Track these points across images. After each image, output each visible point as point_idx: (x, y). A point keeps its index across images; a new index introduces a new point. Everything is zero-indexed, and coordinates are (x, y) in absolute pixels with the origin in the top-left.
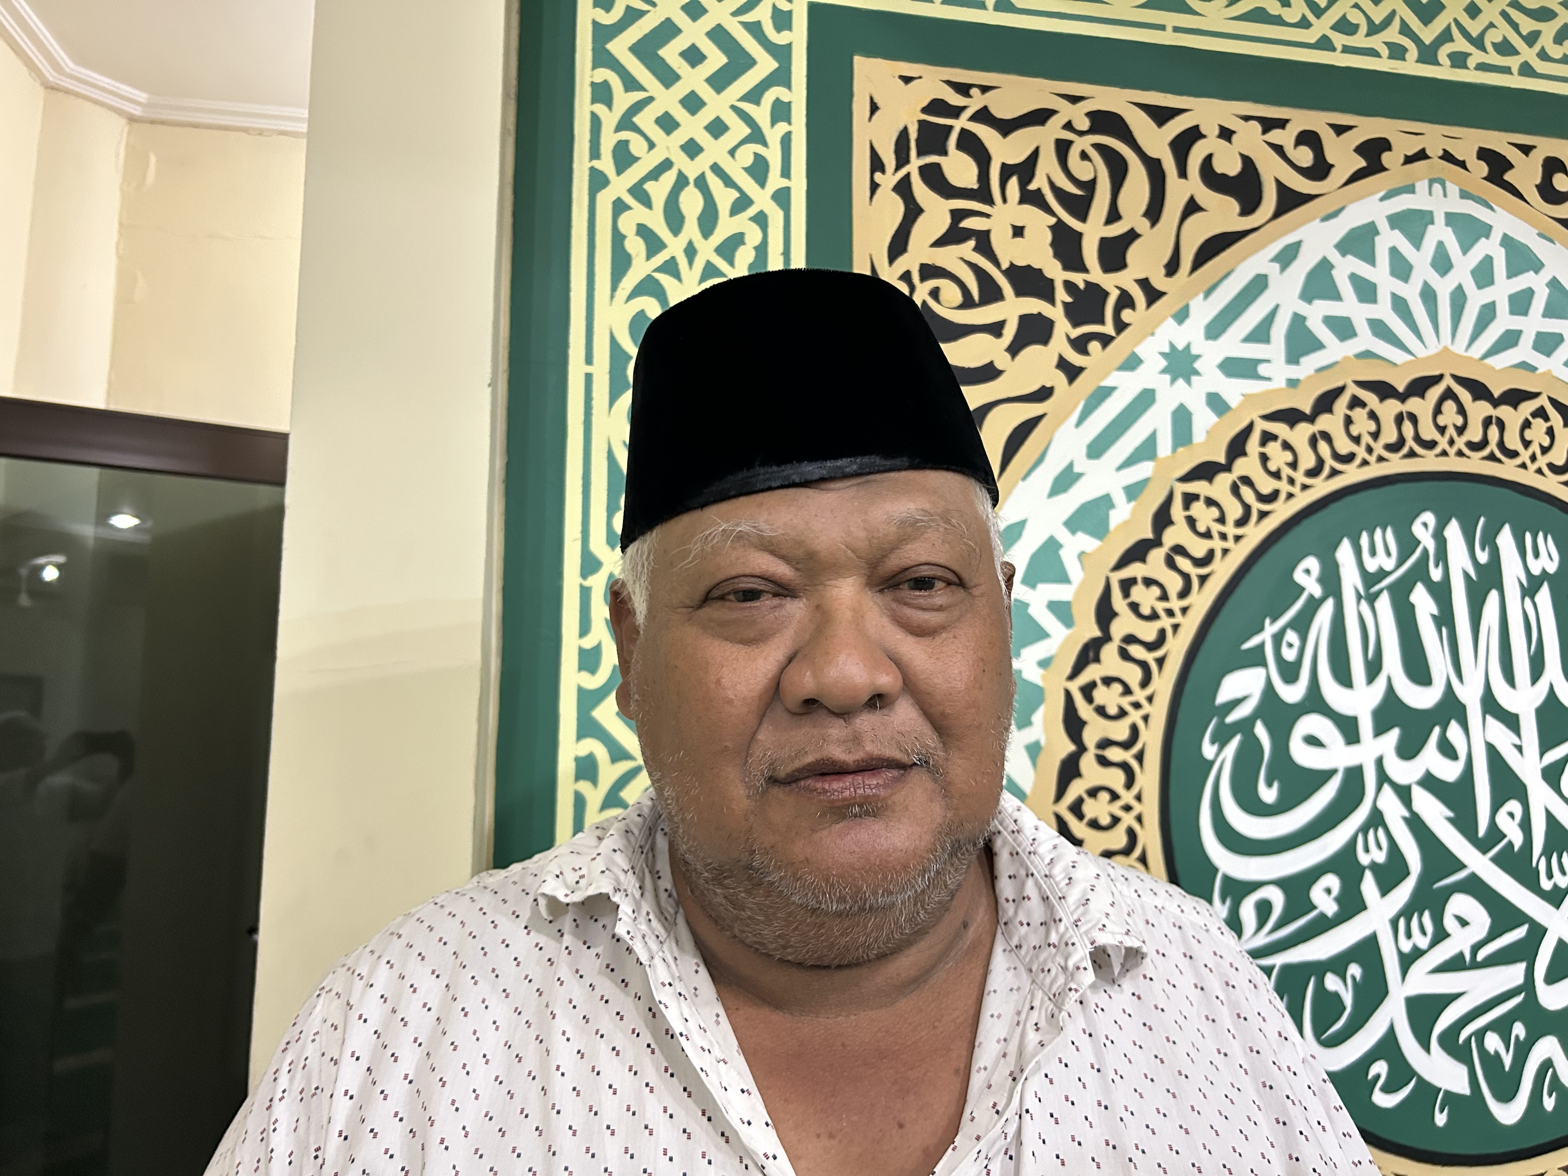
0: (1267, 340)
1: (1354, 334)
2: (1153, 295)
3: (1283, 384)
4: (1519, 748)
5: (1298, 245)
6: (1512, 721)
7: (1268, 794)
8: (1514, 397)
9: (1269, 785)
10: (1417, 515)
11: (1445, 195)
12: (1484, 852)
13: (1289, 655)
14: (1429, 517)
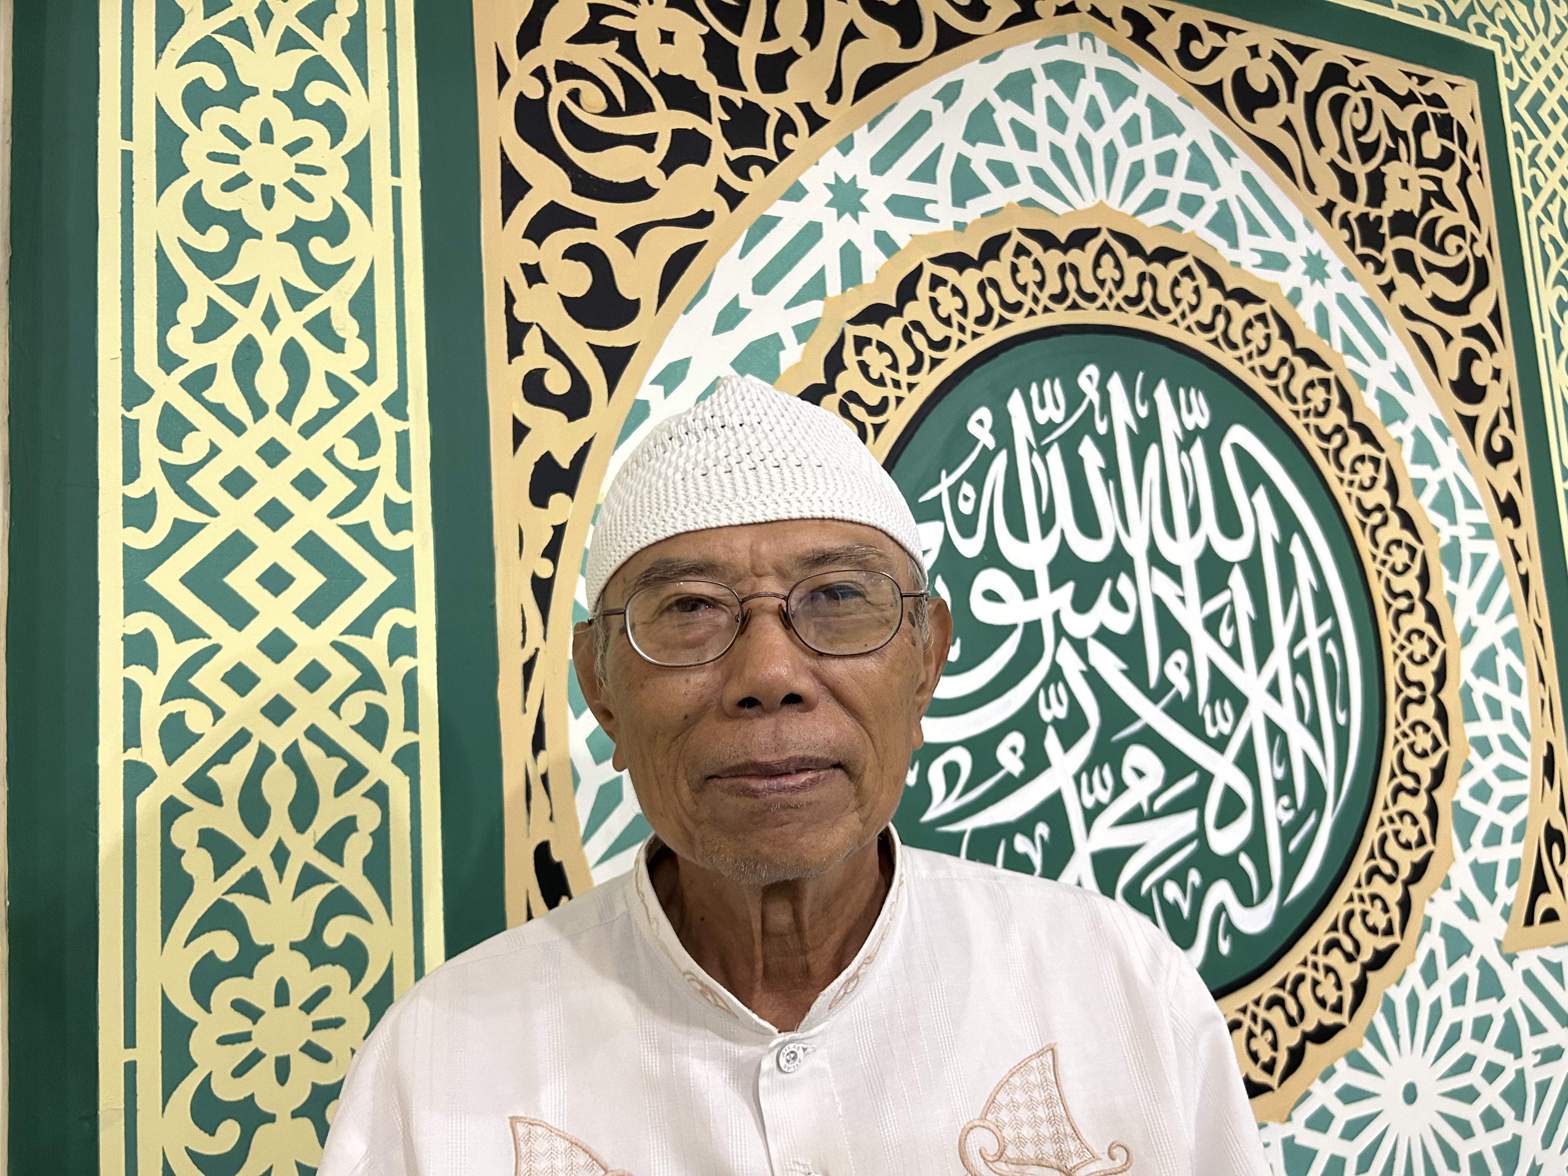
0: (933, 180)
1: (1017, 181)
2: (816, 122)
3: (951, 227)
4: (1182, 599)
5: (959, 84)
6: (1174, 573)
8: (1165, 255)
10: (1082, 368)
11: (1095, 51)
12: (1156, 702)
13: (966, 508)
14: (1092, 370)
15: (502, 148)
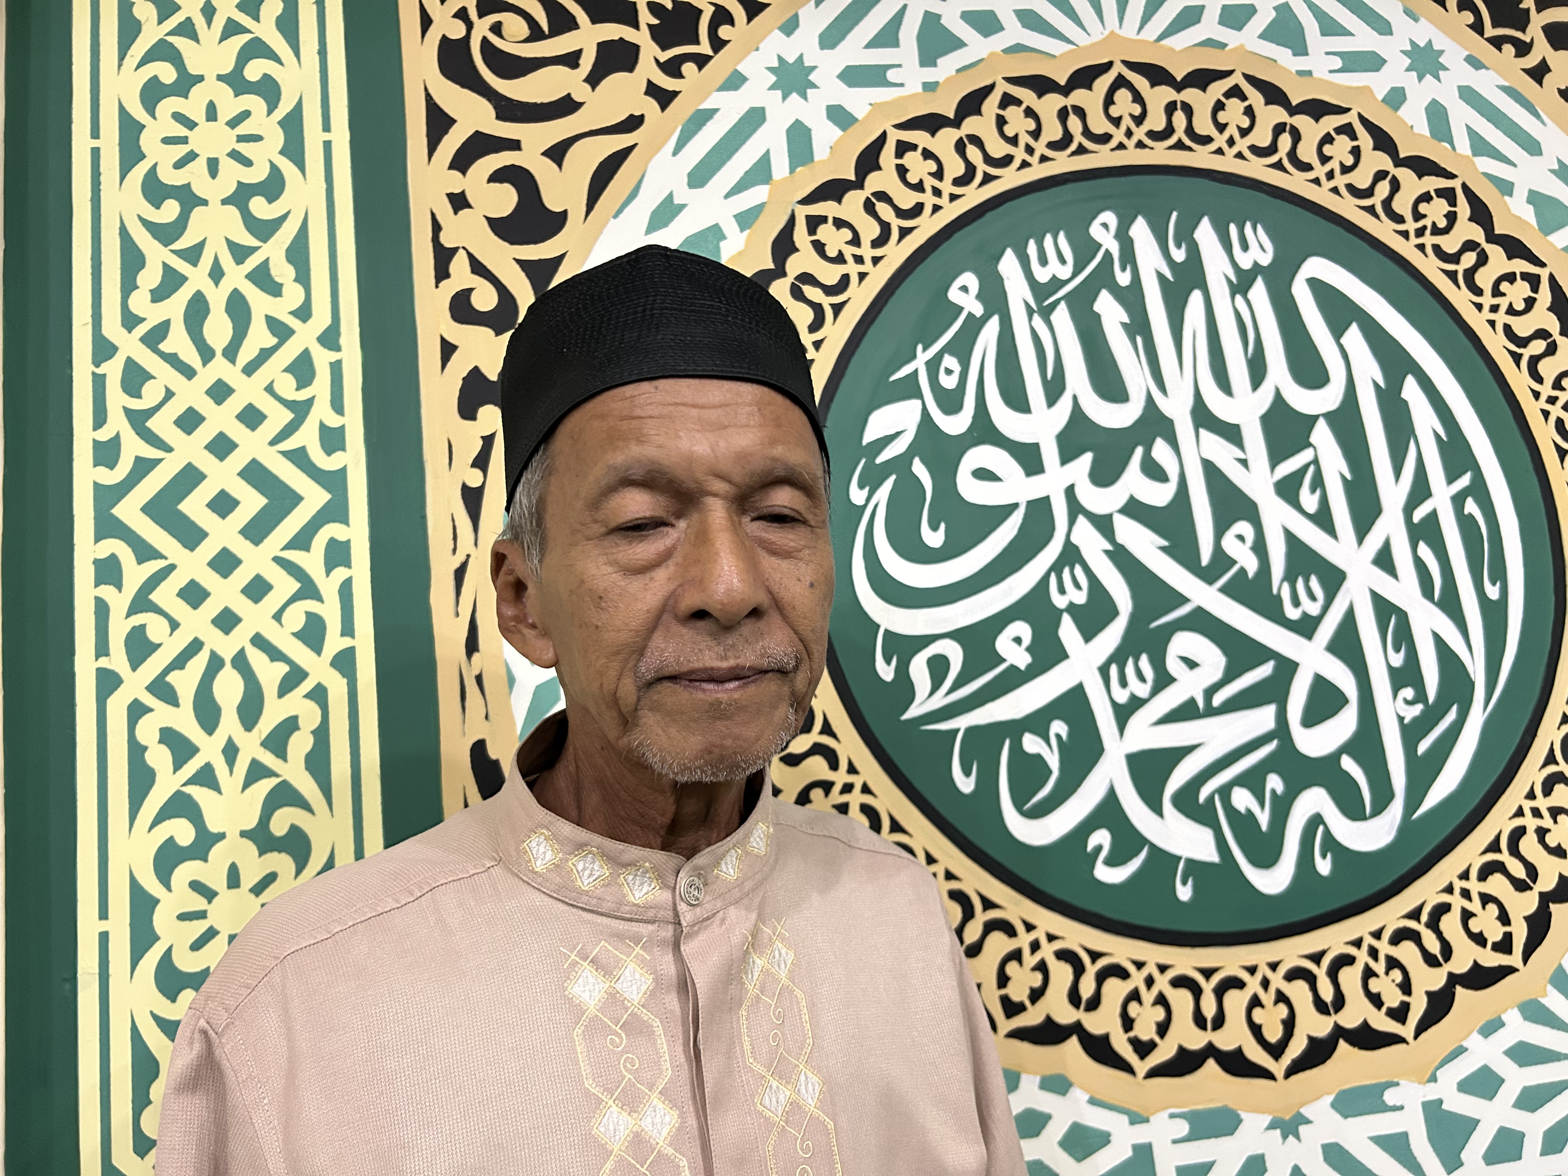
0: (896, 44)
1: (1000, 28)
2: (755, 9)
3: (920, 89)
7: (934, 539)
9: (934, 527)
10: (1094, 217)
14: (1109, 217)
15: (426, 89)
